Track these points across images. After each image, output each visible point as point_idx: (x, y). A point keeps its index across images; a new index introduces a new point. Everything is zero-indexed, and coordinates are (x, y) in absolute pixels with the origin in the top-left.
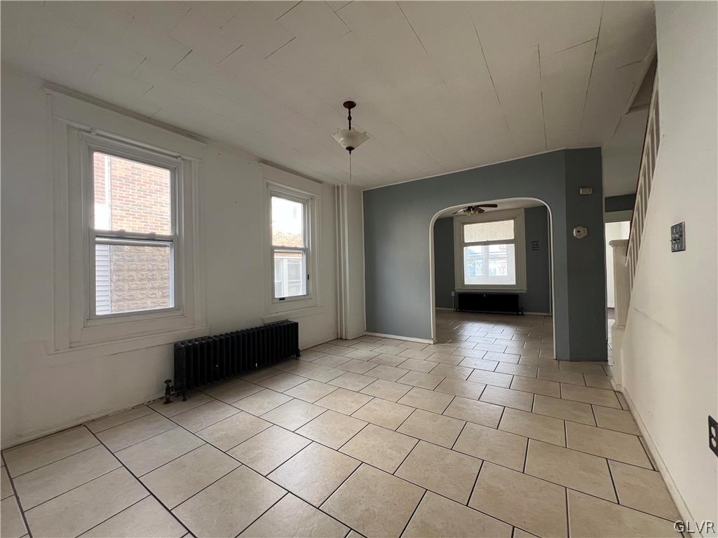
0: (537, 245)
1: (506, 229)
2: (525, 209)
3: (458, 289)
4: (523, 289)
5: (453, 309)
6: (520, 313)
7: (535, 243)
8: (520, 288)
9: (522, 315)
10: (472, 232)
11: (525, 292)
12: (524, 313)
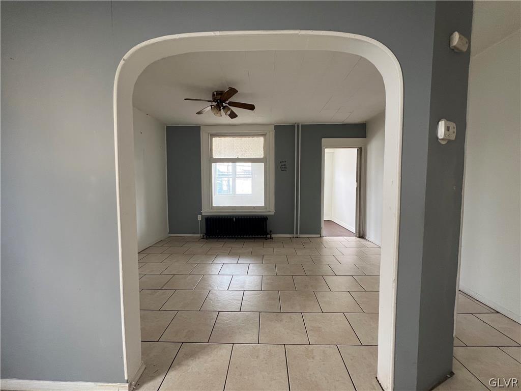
0: (285, 165)
1: (256, 146)
2: (275, 126)
3: (206, 211)
4: (271, 211)
5: (199, 235)
6: (269, 236)
7: (282, 164)
8: (268, 210)
9: (271, 238)
10: (221, 146)
11: (273, 213)
12: (273, 236)
